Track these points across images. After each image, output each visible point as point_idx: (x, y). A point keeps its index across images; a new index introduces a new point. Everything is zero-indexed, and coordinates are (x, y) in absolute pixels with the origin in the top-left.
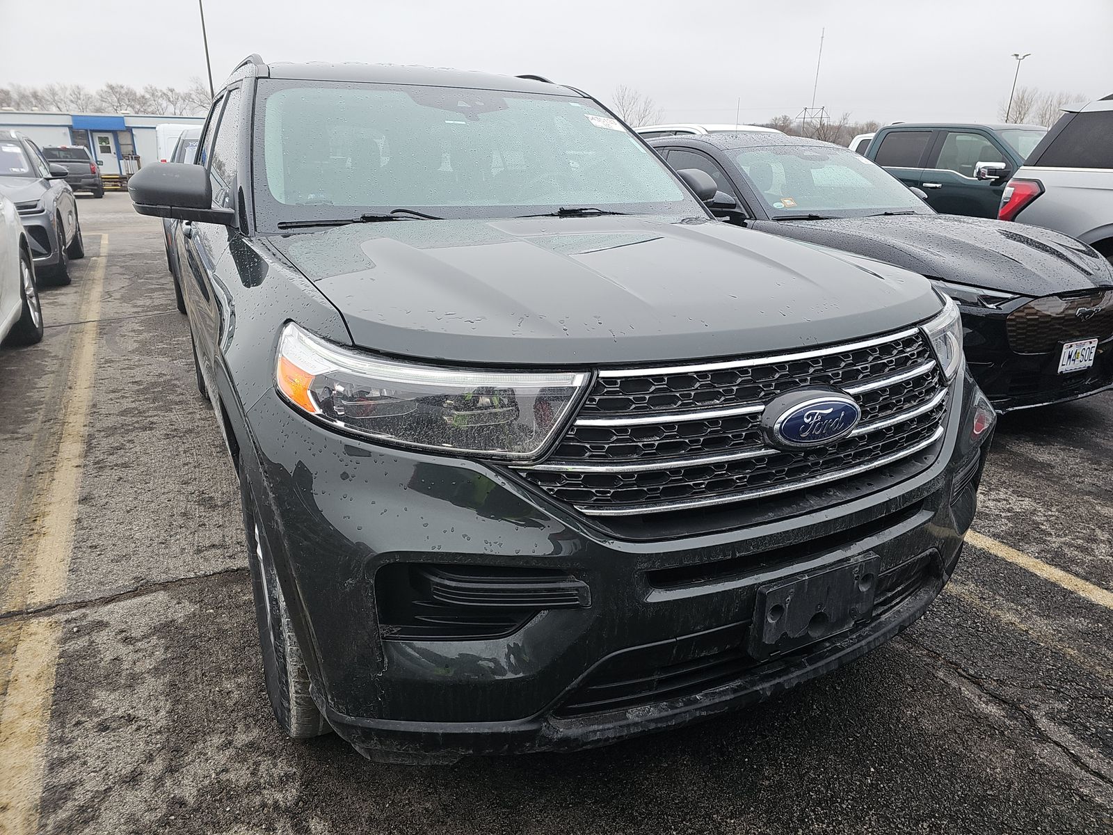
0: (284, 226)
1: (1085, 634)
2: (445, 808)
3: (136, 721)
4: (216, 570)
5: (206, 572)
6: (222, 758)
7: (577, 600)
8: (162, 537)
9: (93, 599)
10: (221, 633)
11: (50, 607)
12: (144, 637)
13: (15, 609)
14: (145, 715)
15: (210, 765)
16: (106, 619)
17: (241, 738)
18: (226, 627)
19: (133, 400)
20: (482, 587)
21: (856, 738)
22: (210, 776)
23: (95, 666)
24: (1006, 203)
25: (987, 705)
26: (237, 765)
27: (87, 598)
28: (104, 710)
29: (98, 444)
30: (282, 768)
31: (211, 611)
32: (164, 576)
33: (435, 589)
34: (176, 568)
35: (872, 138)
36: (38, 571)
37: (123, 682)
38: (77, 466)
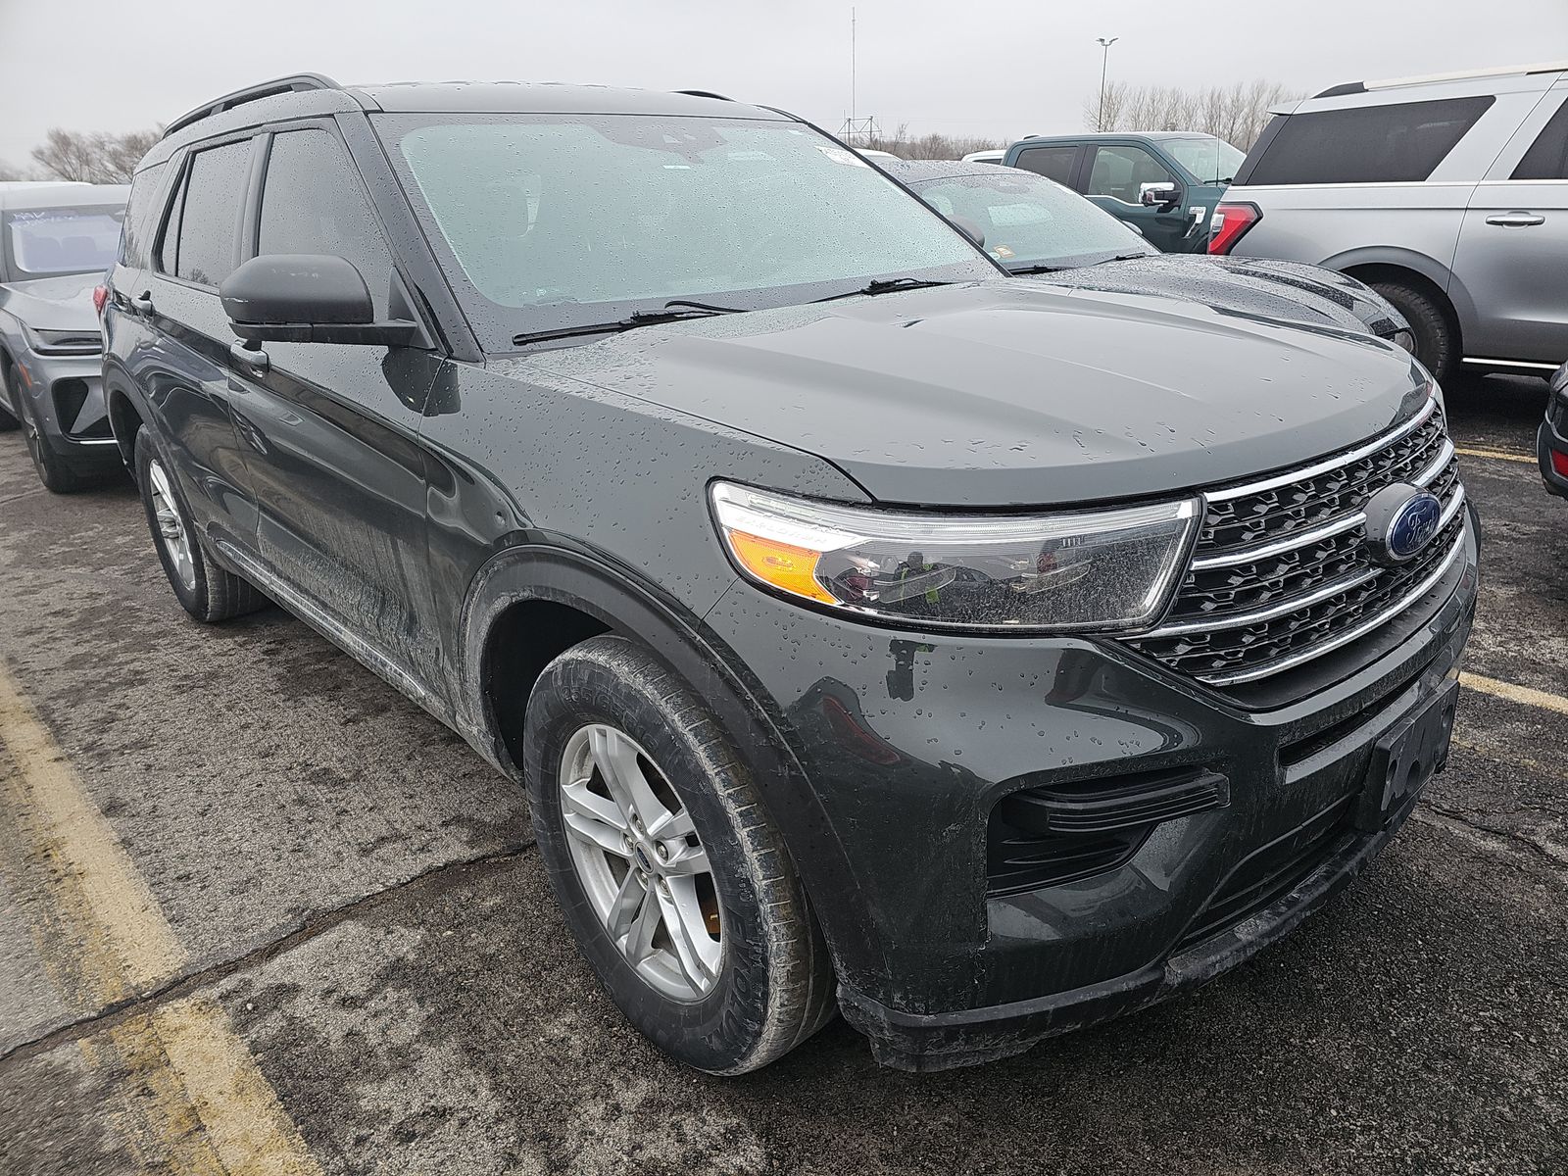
0: (522, 340)
1: (1532, 739)
2: (970, 1116)
3: (452, 1115)
4: (413, 874)
5: (399, 880)
6: (621, 1129)
7: (1215, 798)
8: (289, 842)
9: (242, 955)
10: (489, 962)
11: (176, 983)
12: (372, 993)
13: (117, 999)
14: (460, 1102)
15: (609, 1145)
16: (287, 980)
17: (630, 1097)
18: (491, 950)
19: (75, 641)
20: (1115, 803)
21: (1379, 910)
22: (621, 1160)
23: (323, 1049)
24: (1216, 234)
25: (1485, 840)
26: (649, 1136)
27: (231, 957)
28: (388, 1111)
29: (67, 719)
30: (715, 1124)
31: (449, 933)
32: (336, 899)
33: (1052, 818)
34: (346, 883)
35: (1002, 157)
36: (116, 932)
37: (387, 1063)
38: (56, 760)
